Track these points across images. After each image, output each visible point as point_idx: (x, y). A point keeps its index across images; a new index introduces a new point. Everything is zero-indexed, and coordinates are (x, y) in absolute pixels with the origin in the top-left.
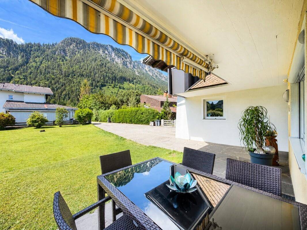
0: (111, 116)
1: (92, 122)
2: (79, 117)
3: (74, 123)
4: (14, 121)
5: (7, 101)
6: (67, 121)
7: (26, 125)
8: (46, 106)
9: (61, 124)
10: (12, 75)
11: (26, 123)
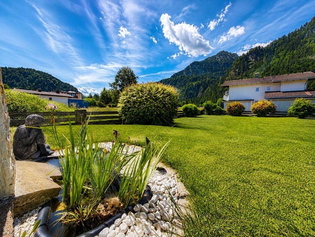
4: (275, 109)
5: (265, 92)
8: (308, 94)
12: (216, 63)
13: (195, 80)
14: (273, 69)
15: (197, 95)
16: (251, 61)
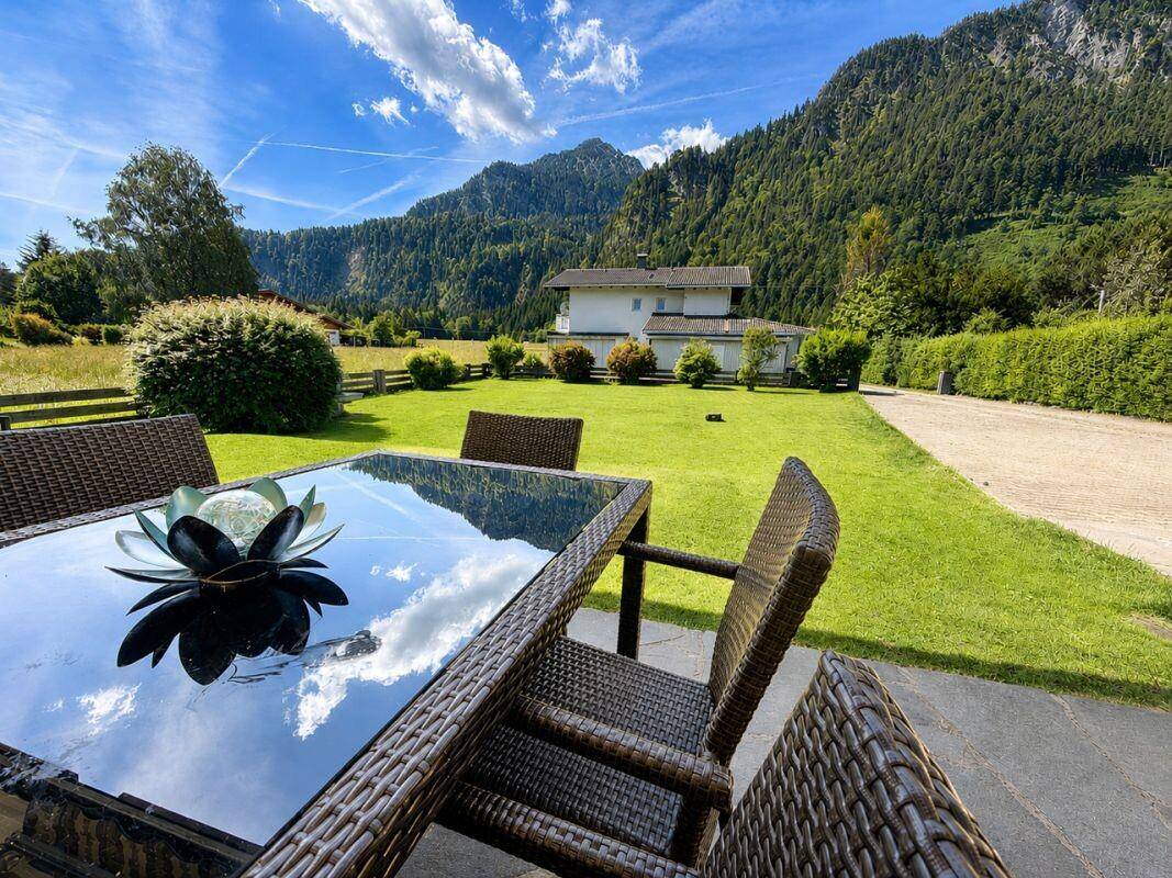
0: (962, 366)
1: (862, 387)
2: (812, 361)
3: (793, 380)
4: (654, 364)
5: (654, 314)
6: (777, 374)
7: (674, 377)
8: (727, 326)
9: (754, 381)
10: (691, 248)
11: (671, 371)
12: (576, 181)
13: (503, 235)
14: (729, 231)
15: (511, 297)
16: (675, 195)
